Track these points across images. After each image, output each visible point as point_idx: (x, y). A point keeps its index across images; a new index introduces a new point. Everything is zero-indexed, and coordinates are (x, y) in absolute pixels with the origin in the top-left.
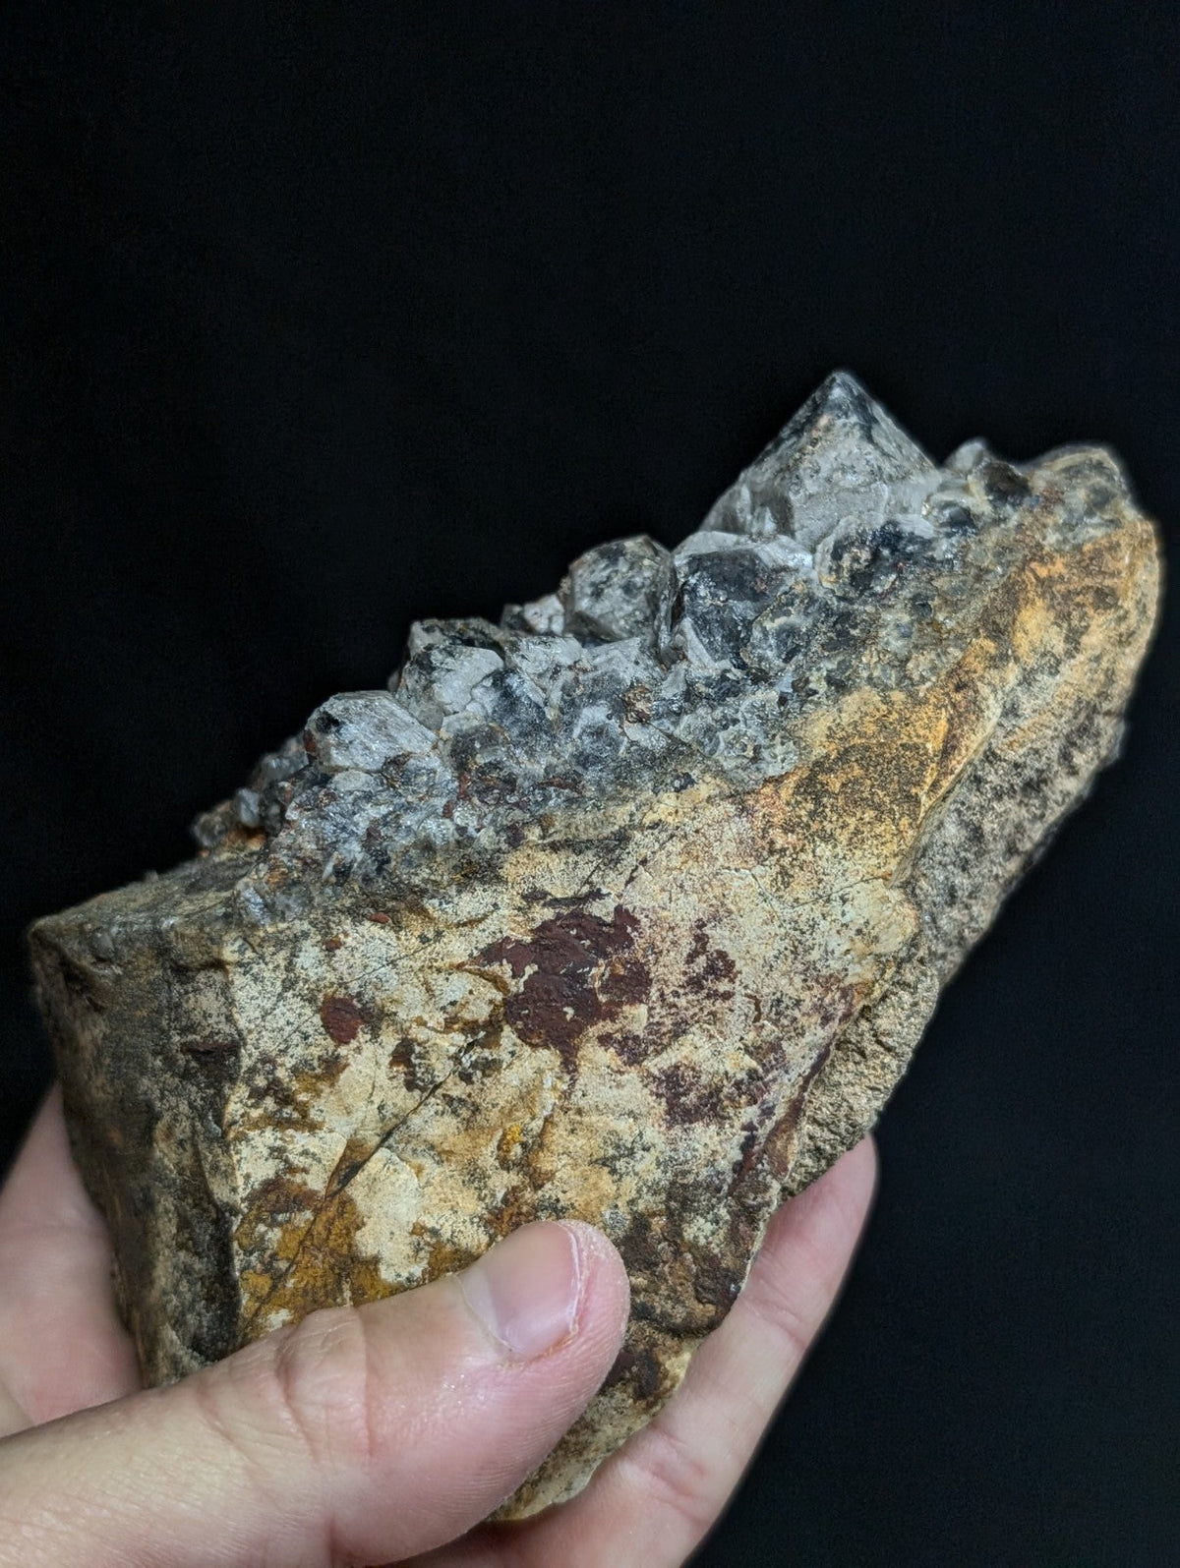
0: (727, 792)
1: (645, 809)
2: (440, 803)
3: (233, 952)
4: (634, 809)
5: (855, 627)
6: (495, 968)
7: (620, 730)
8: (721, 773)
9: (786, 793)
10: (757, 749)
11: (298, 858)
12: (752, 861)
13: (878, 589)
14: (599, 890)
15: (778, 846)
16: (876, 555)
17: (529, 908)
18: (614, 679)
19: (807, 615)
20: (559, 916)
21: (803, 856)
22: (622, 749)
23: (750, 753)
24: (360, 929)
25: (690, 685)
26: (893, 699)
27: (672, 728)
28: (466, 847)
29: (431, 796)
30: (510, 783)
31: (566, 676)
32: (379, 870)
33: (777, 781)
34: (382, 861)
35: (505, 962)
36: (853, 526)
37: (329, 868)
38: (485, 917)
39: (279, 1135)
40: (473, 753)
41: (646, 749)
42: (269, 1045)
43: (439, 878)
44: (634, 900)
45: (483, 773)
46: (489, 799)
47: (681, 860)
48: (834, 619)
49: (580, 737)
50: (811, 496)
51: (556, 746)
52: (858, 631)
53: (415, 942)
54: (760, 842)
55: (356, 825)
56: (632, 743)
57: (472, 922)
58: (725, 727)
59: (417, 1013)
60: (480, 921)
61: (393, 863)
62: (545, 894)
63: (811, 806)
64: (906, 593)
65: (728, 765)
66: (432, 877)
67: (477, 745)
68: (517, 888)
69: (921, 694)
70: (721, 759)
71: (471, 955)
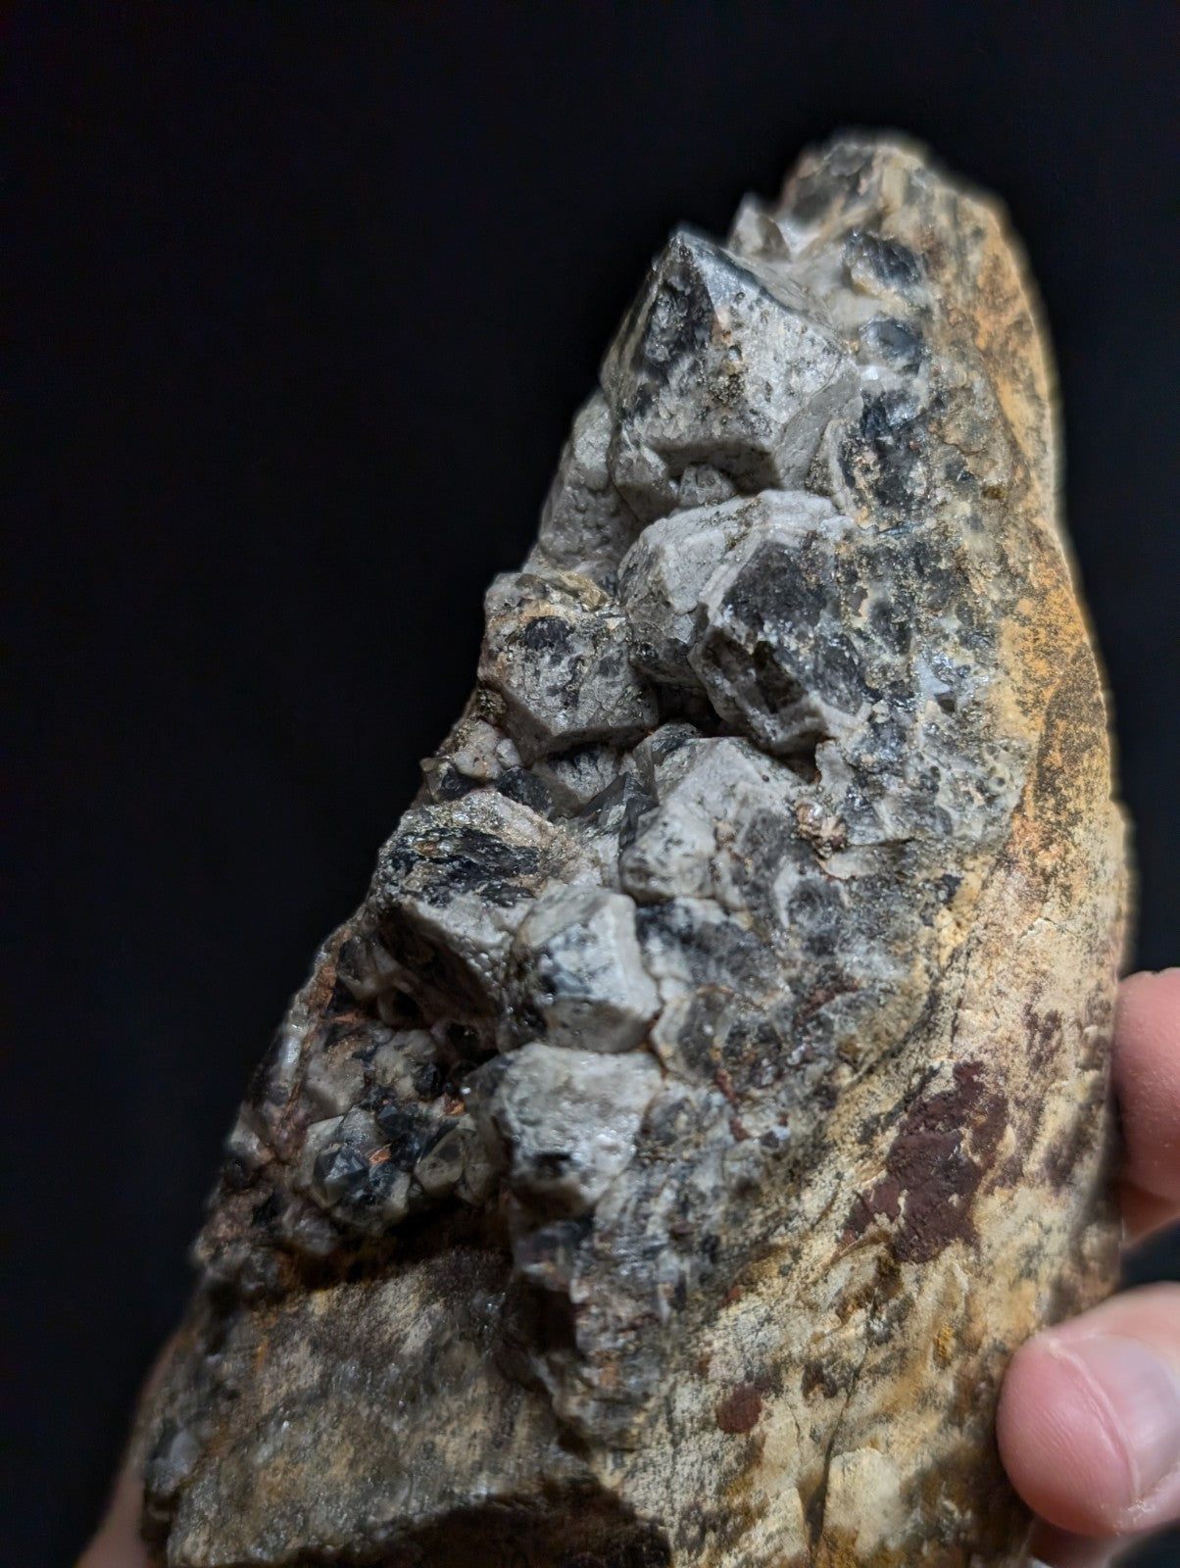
0: (993, 861)
1: (935, 952)
2: (721, 1131)
3: (612, 1474)
4: (925, 961)
5: (938, 559)
6: (871, 1229)
7: (824, 877)
8: (979, 848)
9: (1030, 812)
10: (981, 789)
11: (622, 1330)
12: (1037, 905)
13: (919, 492)
14: (931, 1068)
15: (1049, 869)
16: (881, 450)
17: (872, 1146)
18: (768, 820)
19: (879, 578)
20: (902, 1128)
21: (1070, 857)
22: (845, 898)
23: (979, 799)
24: (720, 1324)
25: (856, 767)
26: (1025, 613)
27: (880, 833)
28: (786, 1153)
29: (707, 1129)
30: (768, 1037)
31: (723, 862)
32: (714, 1259)
33: (1019, 808)
34: (711, 1247)
35: (877, 1216)
36: (841, 431)
37: (665, 1309)
38: (835, 1194)
39: (736, 1550)
40: (707, 1041)
41: (870, 878)
42: (682, 1500)
43: (775, 1208)
44: (969, 1046)
45: (732, 1053)
46: (767, 1079)
47: (985, 968)
48: (911, 565)
49: (793, 921)
50: (785, 428)
51: (780, 954)
52: (944, 561)
53: (778, 1283)
54: (1034, 881)
55: (654, 1237)
56: (847, 882)
57: (825, 1214)
58: (935, 789)
59: (809, 1333)
60: (832, 1203)
61: (724, 1239)
62: (876, 1119)
63: (1052, 802)
64: (939, 474)
65: (976, 833)
66: (769, 1212)
67: (708, 1030)
68: (848, 1139)
69: (1036, 585)
70: (965, 831)
71: (837, 1240)
